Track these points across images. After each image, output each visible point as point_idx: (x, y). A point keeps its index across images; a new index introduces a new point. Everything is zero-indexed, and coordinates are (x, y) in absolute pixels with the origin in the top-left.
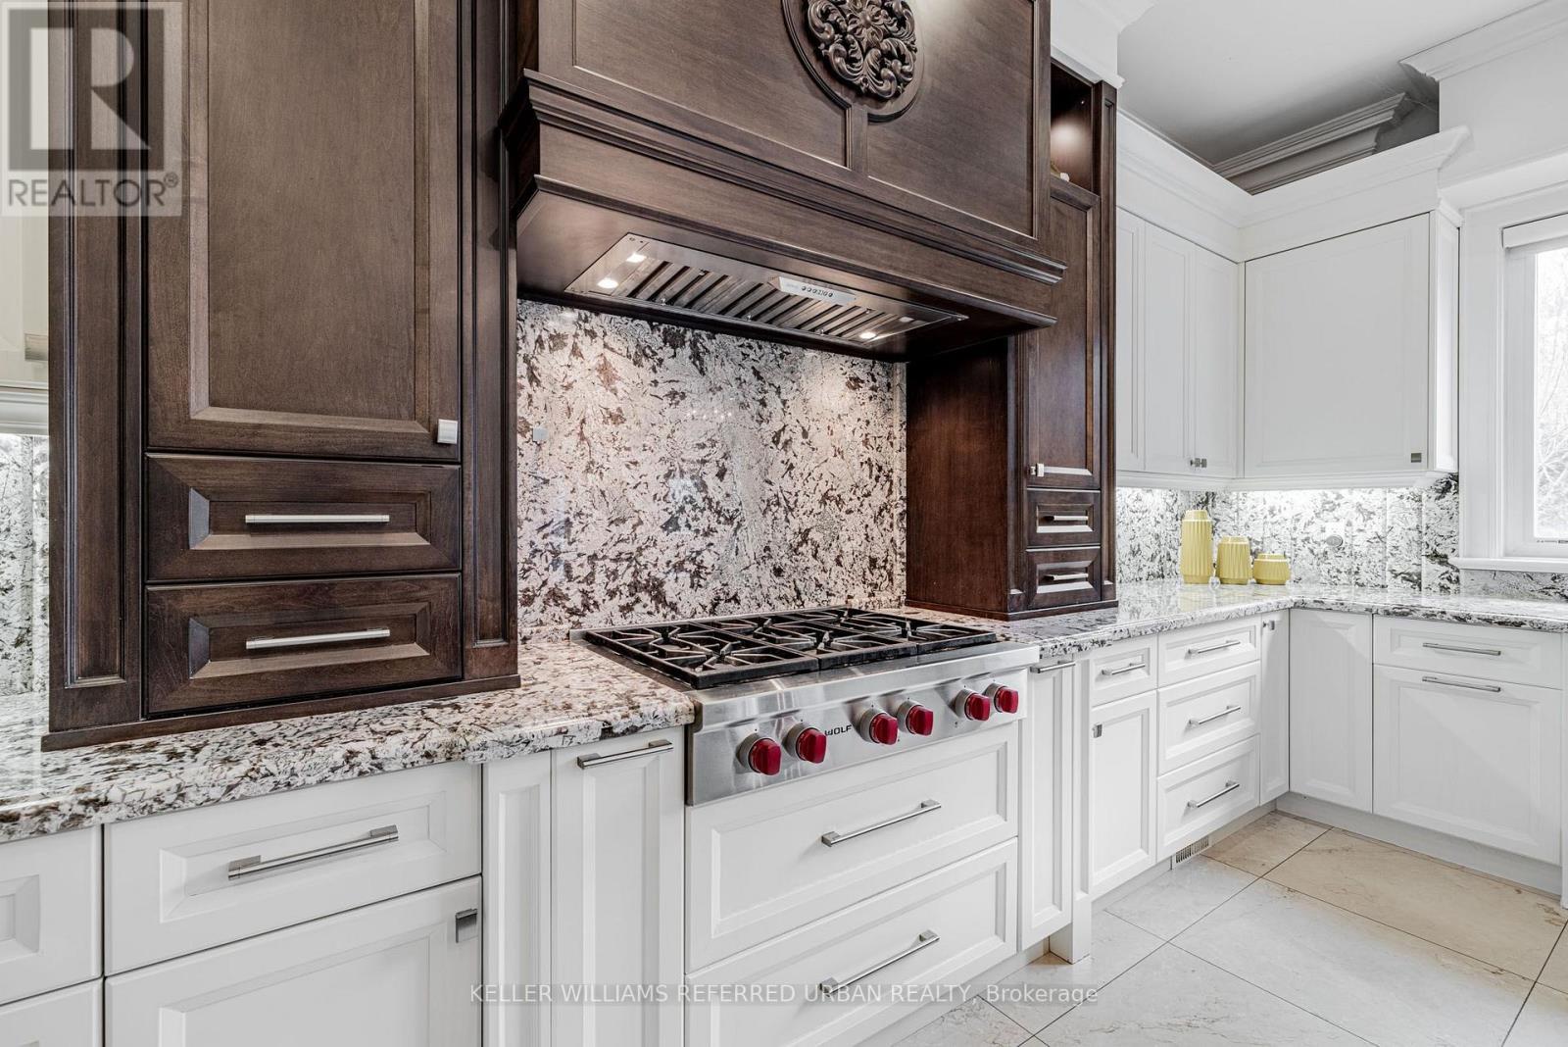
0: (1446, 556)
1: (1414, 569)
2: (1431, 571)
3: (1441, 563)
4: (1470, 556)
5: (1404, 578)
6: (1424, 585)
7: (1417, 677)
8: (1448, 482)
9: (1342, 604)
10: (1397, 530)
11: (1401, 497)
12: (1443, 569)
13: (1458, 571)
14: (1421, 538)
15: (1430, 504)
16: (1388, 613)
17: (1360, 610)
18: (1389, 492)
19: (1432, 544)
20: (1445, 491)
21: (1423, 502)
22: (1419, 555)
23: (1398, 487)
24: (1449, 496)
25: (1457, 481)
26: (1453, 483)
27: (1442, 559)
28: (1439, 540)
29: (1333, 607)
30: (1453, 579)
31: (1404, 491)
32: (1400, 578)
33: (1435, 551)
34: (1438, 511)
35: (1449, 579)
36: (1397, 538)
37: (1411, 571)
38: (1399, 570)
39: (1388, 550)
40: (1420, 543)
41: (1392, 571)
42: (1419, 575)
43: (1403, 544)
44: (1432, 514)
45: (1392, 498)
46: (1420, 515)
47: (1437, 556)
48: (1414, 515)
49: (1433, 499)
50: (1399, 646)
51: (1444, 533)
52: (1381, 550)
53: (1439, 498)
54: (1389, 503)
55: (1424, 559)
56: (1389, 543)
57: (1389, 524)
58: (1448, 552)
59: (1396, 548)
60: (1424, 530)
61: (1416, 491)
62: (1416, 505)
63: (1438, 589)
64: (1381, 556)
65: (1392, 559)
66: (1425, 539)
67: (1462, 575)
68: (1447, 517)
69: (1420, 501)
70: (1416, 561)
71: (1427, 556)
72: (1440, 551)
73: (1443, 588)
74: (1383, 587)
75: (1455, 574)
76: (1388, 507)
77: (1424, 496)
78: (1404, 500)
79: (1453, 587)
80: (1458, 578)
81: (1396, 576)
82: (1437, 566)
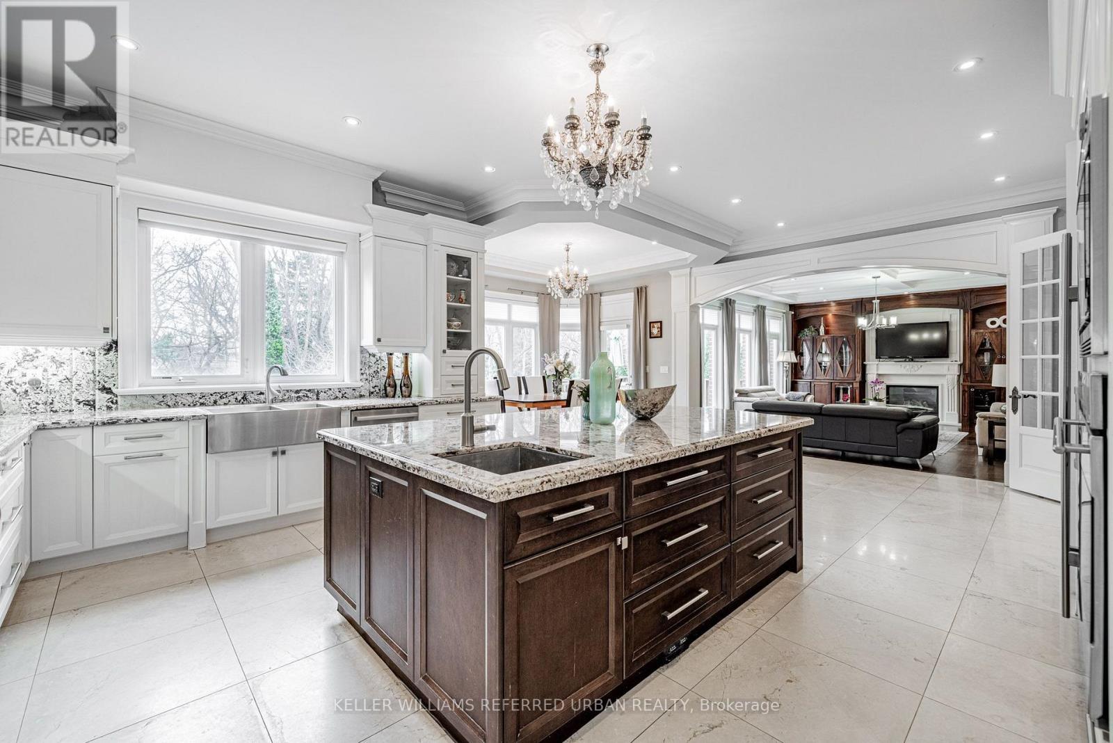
0: (110, 389)
1: (91, 398)
2: (101, 399)
3: (107, 393)
4: (123, 388)
5: (85, 404)
6: (97, 407)
7: (121, 458)
8: (111, 345)
9: (73, 422)
10: (80, 374)
11: (83, 353)
12: (109, 396)
13: (117, 397)
14: (95, 378)
15: (100, 358)
16: (104, 424)
17: (86, 424)
18: (75, 349)
19: (102, 382)
20: (109, 350)
21: (96, 356)
22: (94, 389)
23: (81, 347)
24: (112, 353)
25: (117, 345)
26: (114, 345)
27: (109, 391)
28: (106, 379)
29: (67, 425)
30: (114, 401)
31: (82, 349)
32: (82, 404)
33: (104, 386)
34: (105, 362)
35: (112, 402)
36: (80, 379)
37: (89, 399)
38: (81, 400)
39: (74, 387)
40: (94, 382)
41: (77, 400)
42: (94, 401)
43: (84, 383)
44: (102, 364)
45: (76, 353)
46: (94, 364)
47: (105, 389)
48: (91, 365)
49: (102, 355)
50: (110, 442)
51: (109, 375)
52: (69, 387)
53: (106, 354)
54: (74, 357)
55: (97, 391)
56: (75, 382)
57: (74, 370)
58: (111, 386)
59: (79, 385)
60: (97, 374)
61: (92, 350)
62: (92, 358)
63: (105, 408)
64: (69, 391)
65: (77, 393)
66: (98, 379)
67: (119, 399)
68: (110, 365)
69: (94, 355)
70: (92, 393)
71: (99, 389)
72: (107, 386)
73: (109, 408)
74: (70, 411)
75: (115, 398)
76: (73, 360)
77: (97, 353)
78: (85, 355)
79: (114, 406)
80: (117, 401)
81: (80, 403)
82: (105, 395)
